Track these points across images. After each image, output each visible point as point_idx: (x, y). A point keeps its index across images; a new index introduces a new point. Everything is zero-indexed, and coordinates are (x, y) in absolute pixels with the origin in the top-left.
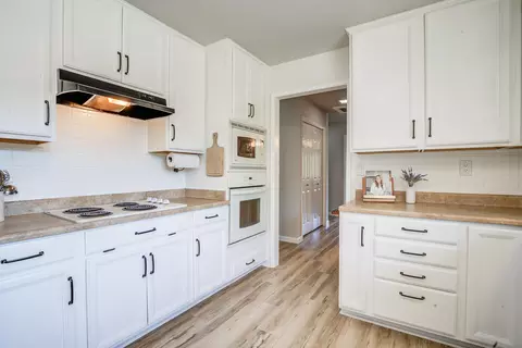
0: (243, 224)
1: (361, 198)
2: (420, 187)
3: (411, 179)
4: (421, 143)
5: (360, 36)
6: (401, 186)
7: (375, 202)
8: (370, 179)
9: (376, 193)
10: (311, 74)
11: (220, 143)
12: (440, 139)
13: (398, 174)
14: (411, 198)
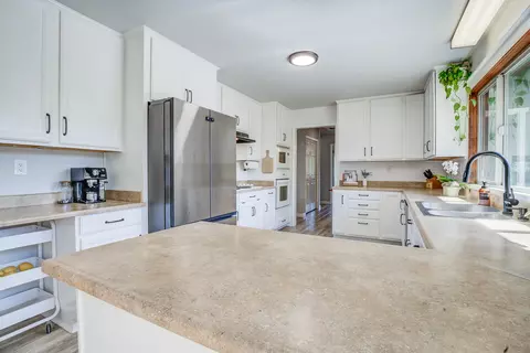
0: (281, 200)
1: (342, 184)
2: (370, 178)
3: (365, 175)
4: (368, 158)
5: (341, 105)
6: (361, 178)
7: (348, 185)
8: (346, 174)
9: (349, 181)
10: (316, 118)
11: (271, 156)
12: (376, 157)
13: (359, 173)
14: (365, 184)
